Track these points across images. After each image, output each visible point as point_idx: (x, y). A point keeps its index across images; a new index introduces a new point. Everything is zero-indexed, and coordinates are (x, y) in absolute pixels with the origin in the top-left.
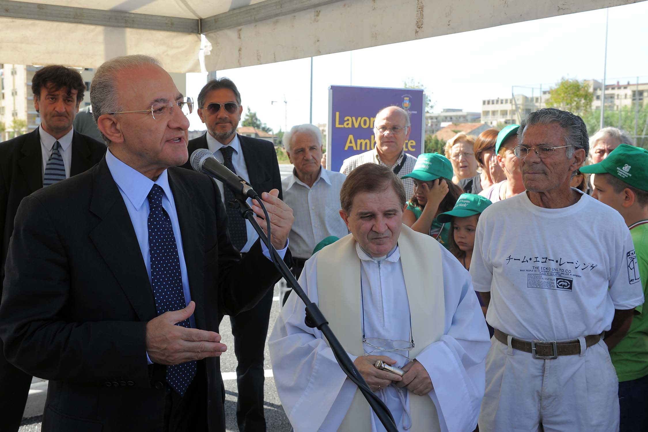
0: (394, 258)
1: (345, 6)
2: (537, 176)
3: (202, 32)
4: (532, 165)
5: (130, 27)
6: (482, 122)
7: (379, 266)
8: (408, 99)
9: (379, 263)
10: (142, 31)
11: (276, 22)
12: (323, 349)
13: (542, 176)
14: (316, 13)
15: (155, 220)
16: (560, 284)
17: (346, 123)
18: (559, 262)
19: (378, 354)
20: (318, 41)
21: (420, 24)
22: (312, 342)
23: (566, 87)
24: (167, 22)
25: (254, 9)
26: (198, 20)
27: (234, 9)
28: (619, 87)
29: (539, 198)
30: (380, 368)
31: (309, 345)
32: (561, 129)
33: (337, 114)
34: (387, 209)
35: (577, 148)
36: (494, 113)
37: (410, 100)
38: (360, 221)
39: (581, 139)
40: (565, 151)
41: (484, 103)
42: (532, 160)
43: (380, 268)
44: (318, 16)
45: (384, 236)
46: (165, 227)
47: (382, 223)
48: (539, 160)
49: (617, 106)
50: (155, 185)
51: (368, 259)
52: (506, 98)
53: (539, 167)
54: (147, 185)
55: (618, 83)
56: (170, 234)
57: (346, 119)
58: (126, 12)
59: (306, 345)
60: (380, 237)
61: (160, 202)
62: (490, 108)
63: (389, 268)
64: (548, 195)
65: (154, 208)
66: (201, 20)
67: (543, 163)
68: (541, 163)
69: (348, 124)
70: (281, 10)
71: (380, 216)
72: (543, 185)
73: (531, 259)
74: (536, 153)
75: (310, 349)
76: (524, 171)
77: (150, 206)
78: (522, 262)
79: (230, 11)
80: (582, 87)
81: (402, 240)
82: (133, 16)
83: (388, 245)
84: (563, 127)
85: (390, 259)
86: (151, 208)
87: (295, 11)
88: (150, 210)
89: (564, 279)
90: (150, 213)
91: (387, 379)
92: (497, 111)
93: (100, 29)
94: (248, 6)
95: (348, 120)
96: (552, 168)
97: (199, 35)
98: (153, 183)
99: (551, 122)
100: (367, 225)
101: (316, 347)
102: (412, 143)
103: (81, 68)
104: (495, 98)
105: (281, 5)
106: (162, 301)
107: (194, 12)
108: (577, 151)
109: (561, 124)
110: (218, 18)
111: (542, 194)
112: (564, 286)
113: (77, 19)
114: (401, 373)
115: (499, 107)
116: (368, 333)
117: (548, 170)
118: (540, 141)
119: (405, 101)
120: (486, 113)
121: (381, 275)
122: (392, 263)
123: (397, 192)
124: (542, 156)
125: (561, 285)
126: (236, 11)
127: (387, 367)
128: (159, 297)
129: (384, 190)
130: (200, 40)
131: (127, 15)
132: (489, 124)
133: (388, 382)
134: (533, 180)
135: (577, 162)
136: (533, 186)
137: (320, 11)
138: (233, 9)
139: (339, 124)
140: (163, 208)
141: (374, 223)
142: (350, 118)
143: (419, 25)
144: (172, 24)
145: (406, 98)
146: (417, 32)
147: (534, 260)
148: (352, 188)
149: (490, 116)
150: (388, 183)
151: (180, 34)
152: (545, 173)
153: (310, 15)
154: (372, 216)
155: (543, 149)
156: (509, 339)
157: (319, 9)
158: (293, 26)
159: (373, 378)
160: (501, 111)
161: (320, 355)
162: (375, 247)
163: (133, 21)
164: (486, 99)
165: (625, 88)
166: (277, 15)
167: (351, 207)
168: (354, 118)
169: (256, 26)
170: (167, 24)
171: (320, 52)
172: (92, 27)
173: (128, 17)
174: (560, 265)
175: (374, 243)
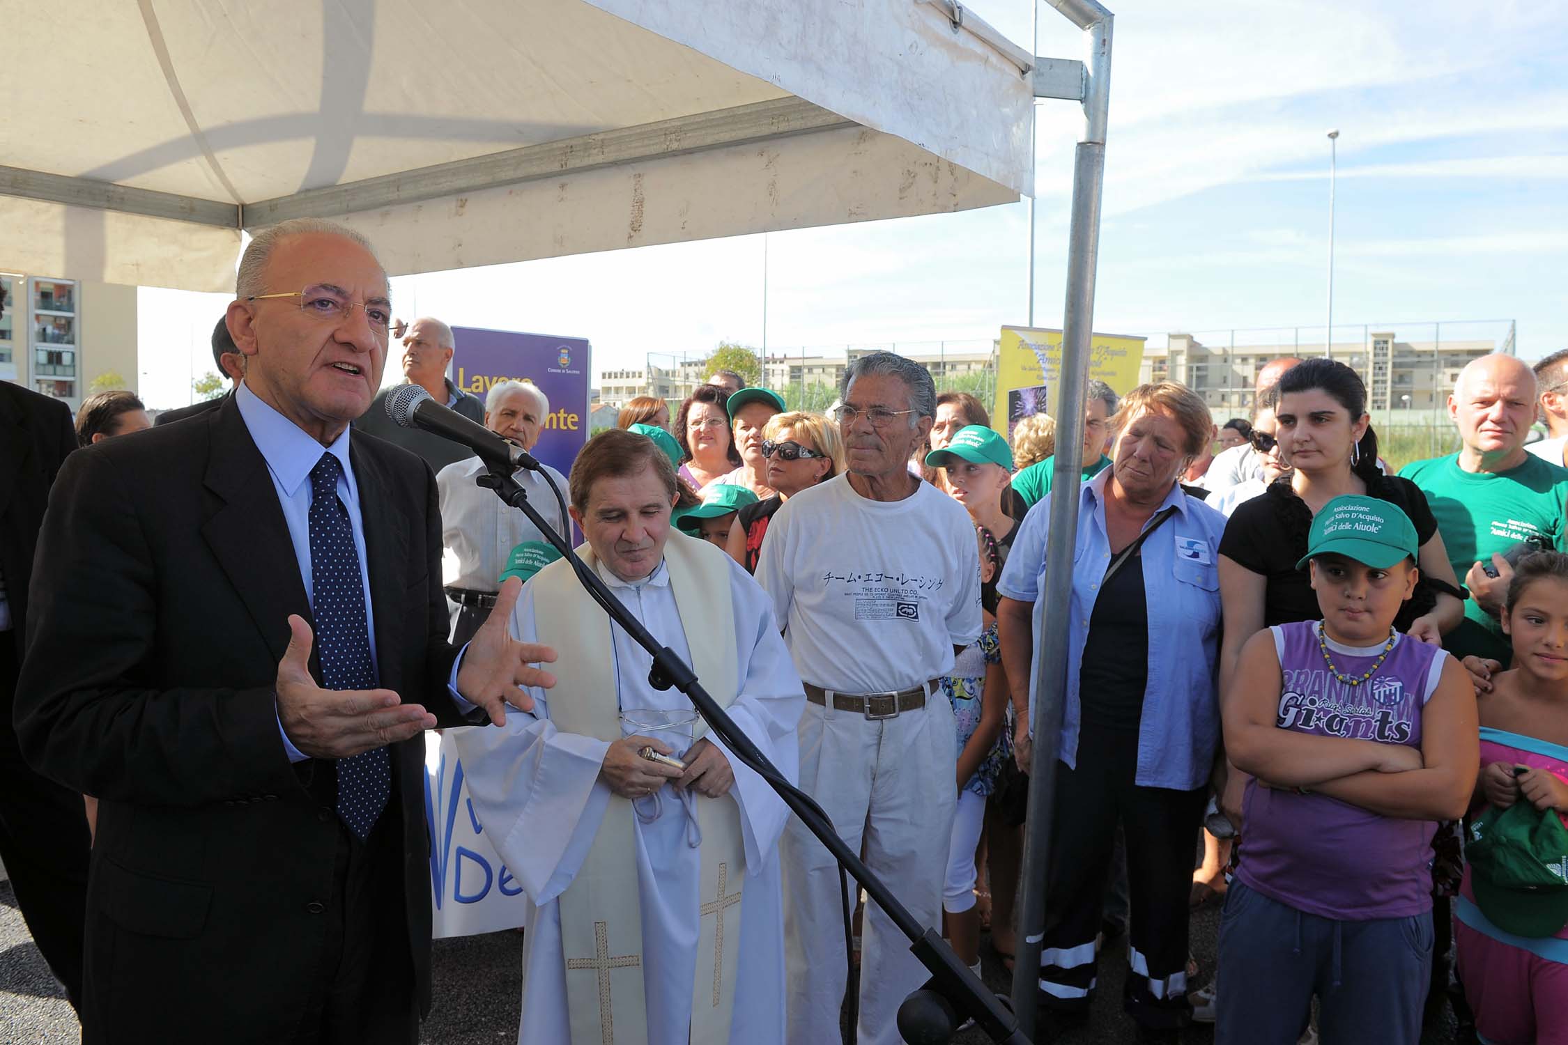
0: (661, 579)
1: (511, 192)
2: (867, 452)
3: (244, 226)
4: (861, 436)
5: (115, 209)
6: (602, 403)
7: (639, 594)
8: (567, 351)
9: (638, 588)
10: (136, 218)
11: (386, 214)
12: (551, 736)
13: (875, 453)
14: (459, 203)
15: (322, 516)
16: (903, 610)
17: (474, 386)
18: (900, 579)
19: (646, 735)
20: (460, 245)
21: (636, 225)
22: (533, 726)
23: (726, 354)
24: (182, 205)
25: (346, 191)
26: (238, 206)
27: (308, 190)
28: (775, 362)
29: (867, 485)
30: (649, 758)
31: (527, 730)
32: (904, 385)
33: (461, 370)
34: (646, 504)
35: (921, 415)
36: (617, 390)
37: (570, 354)
38: (603, 524)
39: (928, 400)
40: (907, 418)
41: (604, 376)
42: (863, 429)
43: (640, 598)
44: (462, 206)
45: (641, 547)
46: (341, 531)
47: (638, 527)
48: (871, 429)
49: (773, 386)
50: (326, 453)
51: (621, 584)
52: (634, 370)
53: (872, 439)
54: (313, 452)
55: (773, 355)
56: (349, 544)
57: (474, 379)
58: (109, 184)
59: (523, 732)
60: (634, 548)
61: (334, 485)
62: (613, 383)
63: (655, 595)
64: (879, 479)
65: (321, 494)
66: (243, 206)
67: (878, 434)
68: (874, 434)
69: (477, 387)
70: (398, 195)
71: (634, 515)
72: (873, 466)
73: (859, 577)
74: (868, 418)
75: (530, 739)
76: (848, 444)
77: (314, 491)
78: (848, 581)
79: (299, 193)
80: (746, 355)
81: (669, 550)
82: (122, 190)
83: (650, 562)
84: (905, 382)
85: (655, 582)
86: (315, 495)
87: (420, 198)
88: (314, 498)
89: (909, 605)
90: (313, 504)
91: (662, 776)
92: (622, 388)
93: (57, 209)
94: (333, 186)
95: (478, 381)
96: (888, 442)
97: (238, 231)
98: (323, 450)
99: (889, 374)
100: (613, 530)
101: (541, 733)
102: (573, 418)
103: (22, 276)
104: (619, 370)
105: (398, 187)
106: (333, 664)
107: (232, 191)
108: (922, 419)
109: (903, 378)
110: (277, 204)
111: (872, 478)
112: (908, 614)
113: (16, 188)
114: (681, 765)
115: (623, 383)
116: (628, 704)
117: (884, 444)
118: (874, 400)
119: (562, 355)
120: (607, 390)
121: (643, 608)
122: (657, 588)
123: (660, 476)
124: (876, 424)
125: (905, 613)
126: (311, 194)
127: (659, 756)
128: (327, 658)
129: (640, 473)
130: (241, 240)
131: (111, 188)
132: (612, 405)
133: (663, 780)
134: (862, 459)
135: (921, 435)
136: (862, 468)
137: (466, 200)
138: (305, 191)
139: (465, 386)
140: (337, 496)
141: (625, 527)
142: (480, 378)
143: (635, 227)
144: (192, 210)
145: (563, 351)
146: (630, 237)
147: (864, 577)
148: (588, 471)
149: (612, 395)
150: (645, 461)
151: (205, 227)
152: (879, 449)
153: (450, 204)
154: (623, 515)
155: (879, 411)
156: (829, 696)
157: (464, 196)
158: (416, 221)
159: (641, 774)
160: (627, 388)
161: (548, 746)
162: (628, 566)
163: (122, 199)
164: (607, 370)
165: (782, 362)
166: (390, 203)
167: (587, 502)
168: (486, 378)
169: (347, 219)
170: (182, 208)
171: (462, 263)
172: (43, 205)
173: (113, 192)
174: (902, 584)
175: (626, 559)
